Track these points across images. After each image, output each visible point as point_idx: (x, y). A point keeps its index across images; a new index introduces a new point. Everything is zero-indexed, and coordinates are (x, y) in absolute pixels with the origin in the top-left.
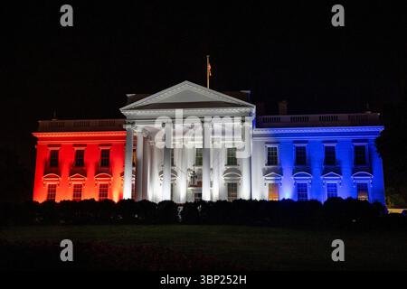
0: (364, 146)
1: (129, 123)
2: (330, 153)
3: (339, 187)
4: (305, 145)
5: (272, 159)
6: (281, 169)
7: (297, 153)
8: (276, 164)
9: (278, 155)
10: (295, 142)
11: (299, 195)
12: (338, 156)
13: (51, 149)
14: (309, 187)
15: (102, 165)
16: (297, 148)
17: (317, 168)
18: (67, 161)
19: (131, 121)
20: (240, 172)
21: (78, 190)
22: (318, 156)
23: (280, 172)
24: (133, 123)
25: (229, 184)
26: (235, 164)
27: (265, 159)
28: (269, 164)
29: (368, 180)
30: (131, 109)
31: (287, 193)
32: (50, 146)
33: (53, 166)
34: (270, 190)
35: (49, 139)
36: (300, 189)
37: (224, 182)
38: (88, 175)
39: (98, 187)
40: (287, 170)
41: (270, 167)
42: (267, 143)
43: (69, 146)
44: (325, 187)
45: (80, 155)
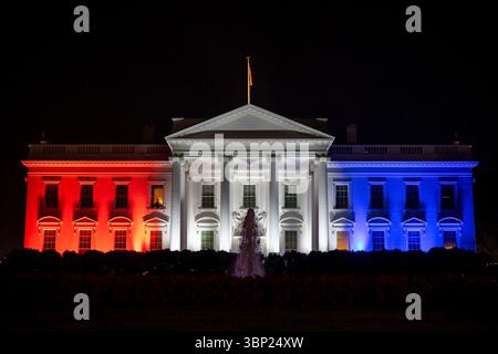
0: (452, 186)
1: (176, 155)
2: (412, 194)
3: (422, 236)
4: (382, 183)
5: (341, 201)
6: (353, 214)
7: (373, 194)
8: (346, 207)
9: (349, 196)
10: (370, 179)
11: (374, 246)
12: (422, 197)
13: (47, 182)
14: (387, 236)
15: (118, 206)
16: (373, 187)
17: (396, 213)
18: (69, 200)
19: (179, 153)
20: (301, 217)
21: (85, 238)
22: (398, 198)
23: (352, 217)
24: (181, 156)
25: (287, 232)
26: (295, 206)
27: (332, 201)
28: (337, 207)
29: (455, 227)
30: (179, 137)
31: (360, 244)
32: (46, 178)
33: (51, 205)
34: (338, 240)
35: (44, 169)
36: (376, 238)
37: (281, 229)
38: (99, 218)
39: (112, 236)
40: (361, 215)
41: (339, 210)
42: (335, 180)
43: (72, 179)
44: (406, 236)
45: (87, 191)
